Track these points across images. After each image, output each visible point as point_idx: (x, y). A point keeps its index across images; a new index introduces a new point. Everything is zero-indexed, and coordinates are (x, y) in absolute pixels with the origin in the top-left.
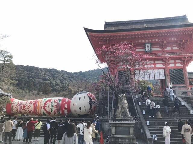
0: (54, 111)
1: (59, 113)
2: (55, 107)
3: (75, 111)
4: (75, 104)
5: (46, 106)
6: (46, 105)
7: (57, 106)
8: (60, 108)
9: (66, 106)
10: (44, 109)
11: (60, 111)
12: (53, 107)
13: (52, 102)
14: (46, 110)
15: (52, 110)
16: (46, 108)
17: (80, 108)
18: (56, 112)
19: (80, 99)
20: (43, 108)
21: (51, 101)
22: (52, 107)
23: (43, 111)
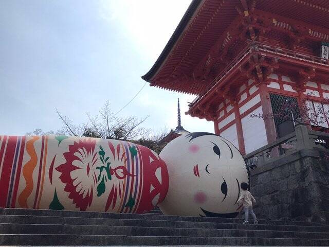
0: (113, 194)
1: (132, 201)
2: (120, 172)
3: (200, 198)
4: (201, 169)
5: (76, 168)
6: (75, 163)
7: (126, 172)
8: (138, 180)
9: (158, 173)
10: (66, 178)
11: (137, 194)
12: (110, 172)
13: (102, 153)
14: (70, 188)
15: (101, 188)
16: (73, 174)
17: (224, 188)
18: (119, 199)
19: (217, 150)
20: (57, 174)
21: (97, 149)
22: (104, 173)
23: (54, 186)
